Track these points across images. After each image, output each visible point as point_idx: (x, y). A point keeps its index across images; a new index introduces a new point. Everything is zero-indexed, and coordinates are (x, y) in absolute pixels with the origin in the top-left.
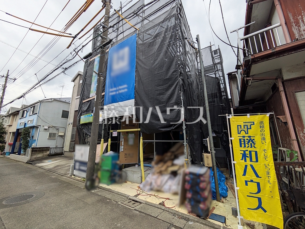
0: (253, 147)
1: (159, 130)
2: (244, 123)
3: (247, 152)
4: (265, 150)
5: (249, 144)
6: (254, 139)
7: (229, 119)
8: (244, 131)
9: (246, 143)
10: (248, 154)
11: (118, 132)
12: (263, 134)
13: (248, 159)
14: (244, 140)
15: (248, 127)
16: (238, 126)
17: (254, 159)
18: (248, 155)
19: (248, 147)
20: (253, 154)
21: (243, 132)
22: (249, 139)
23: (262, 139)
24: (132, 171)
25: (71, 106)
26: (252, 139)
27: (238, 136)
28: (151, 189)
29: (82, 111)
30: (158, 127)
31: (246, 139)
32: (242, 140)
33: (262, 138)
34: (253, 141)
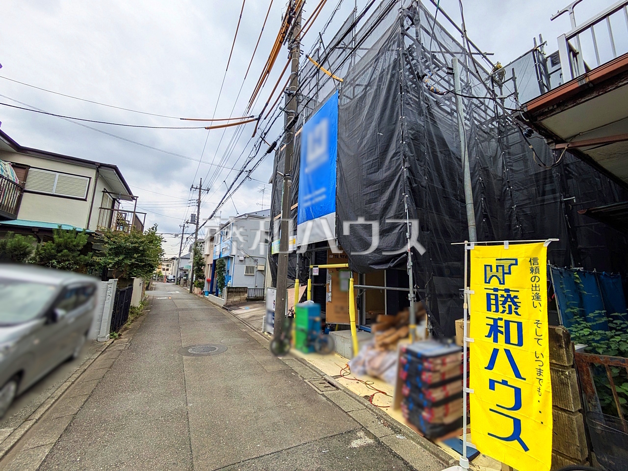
0: (513, 312)
2: (497, 260)
3: (501, 323)
4: (539, 321)
5: (506, 306)
6: (516, 297)
7: (469, 251)
8: (498, 278)
9: (500, 303)
10: (502, 327)
12: (536, 287)
13: (501, 338)
14: (496, 296)
15: (505, 268)
16: (486, 266)
17: (514, 338)
18: (503, 330)
19: (503, 312)
20: (513, 328)
21: (494, 279)
22: (506, 296)
23: (535, 297)
26: (512, 296)
27: (485, 289)
31: (499, 295)
32: (493, 297)
33: (533, 295)
34: (515, 299)
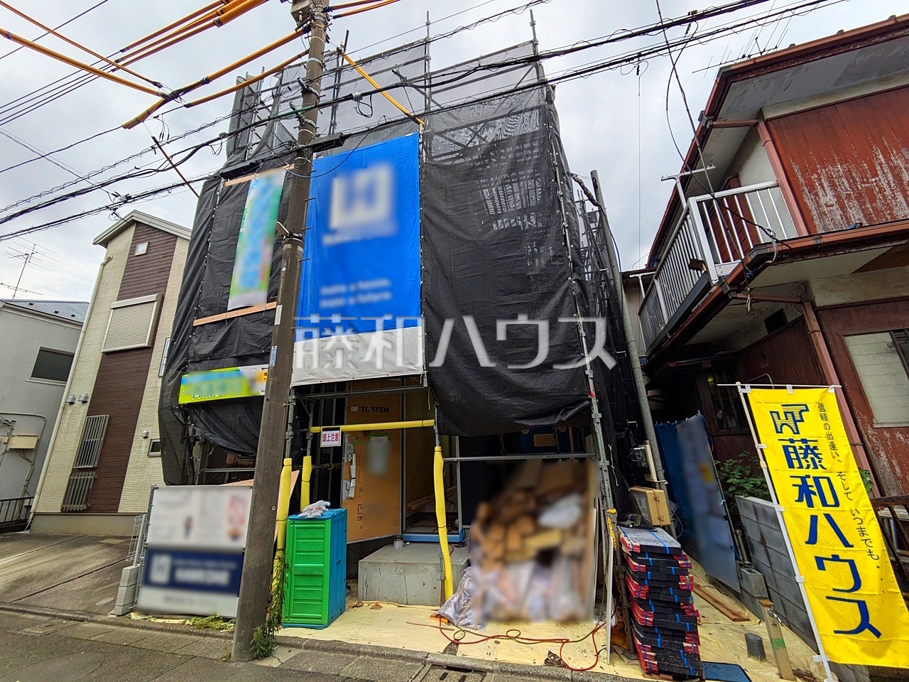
0: (819, 466)
1: (517, 424)
2: (783, 405)
3: (810, 482)
5: (809, 459)
8: (789, 426)
9: (801, 456)
10: (812, 486)
11: (342, 433)
12: (829, 435)
13: (816, 499)
14: (794, 447)
15: (795, 416)
16: (771, 413)
18: (814, 489)
19: (808, 467)
21: (786, 429)
22: (804, 447)
23: (831, 447)
24: (397, 563)
25: (85, 333)
26: (811, 447)
27: (779, 440)
28: (487, 618)
29: (187, 354)
30: (513, 415)
31: (797, 448)
34: (815, 451)
